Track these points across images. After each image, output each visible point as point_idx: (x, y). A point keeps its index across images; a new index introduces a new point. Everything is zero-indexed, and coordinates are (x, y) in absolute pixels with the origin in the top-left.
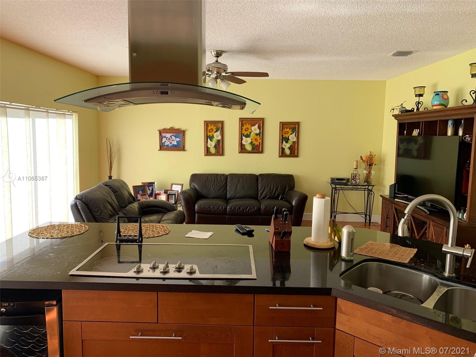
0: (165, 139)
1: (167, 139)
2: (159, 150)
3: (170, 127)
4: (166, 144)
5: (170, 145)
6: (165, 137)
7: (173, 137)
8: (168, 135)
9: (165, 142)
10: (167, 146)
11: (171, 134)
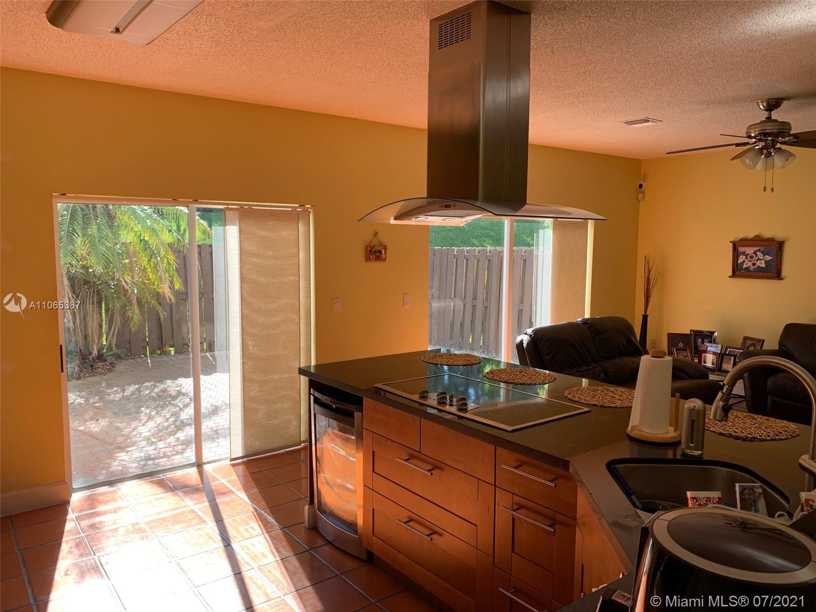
0: (745, 257)
1: (746, 258)
2: (730, 277)
3: (753, 236)
4: (744, 267)
5: (752, 268)
6: (744, 253)
7: (758, 253)
8: (750, 251)
9: (744, 261)
10: (747, 269)
11: (757, 249)
